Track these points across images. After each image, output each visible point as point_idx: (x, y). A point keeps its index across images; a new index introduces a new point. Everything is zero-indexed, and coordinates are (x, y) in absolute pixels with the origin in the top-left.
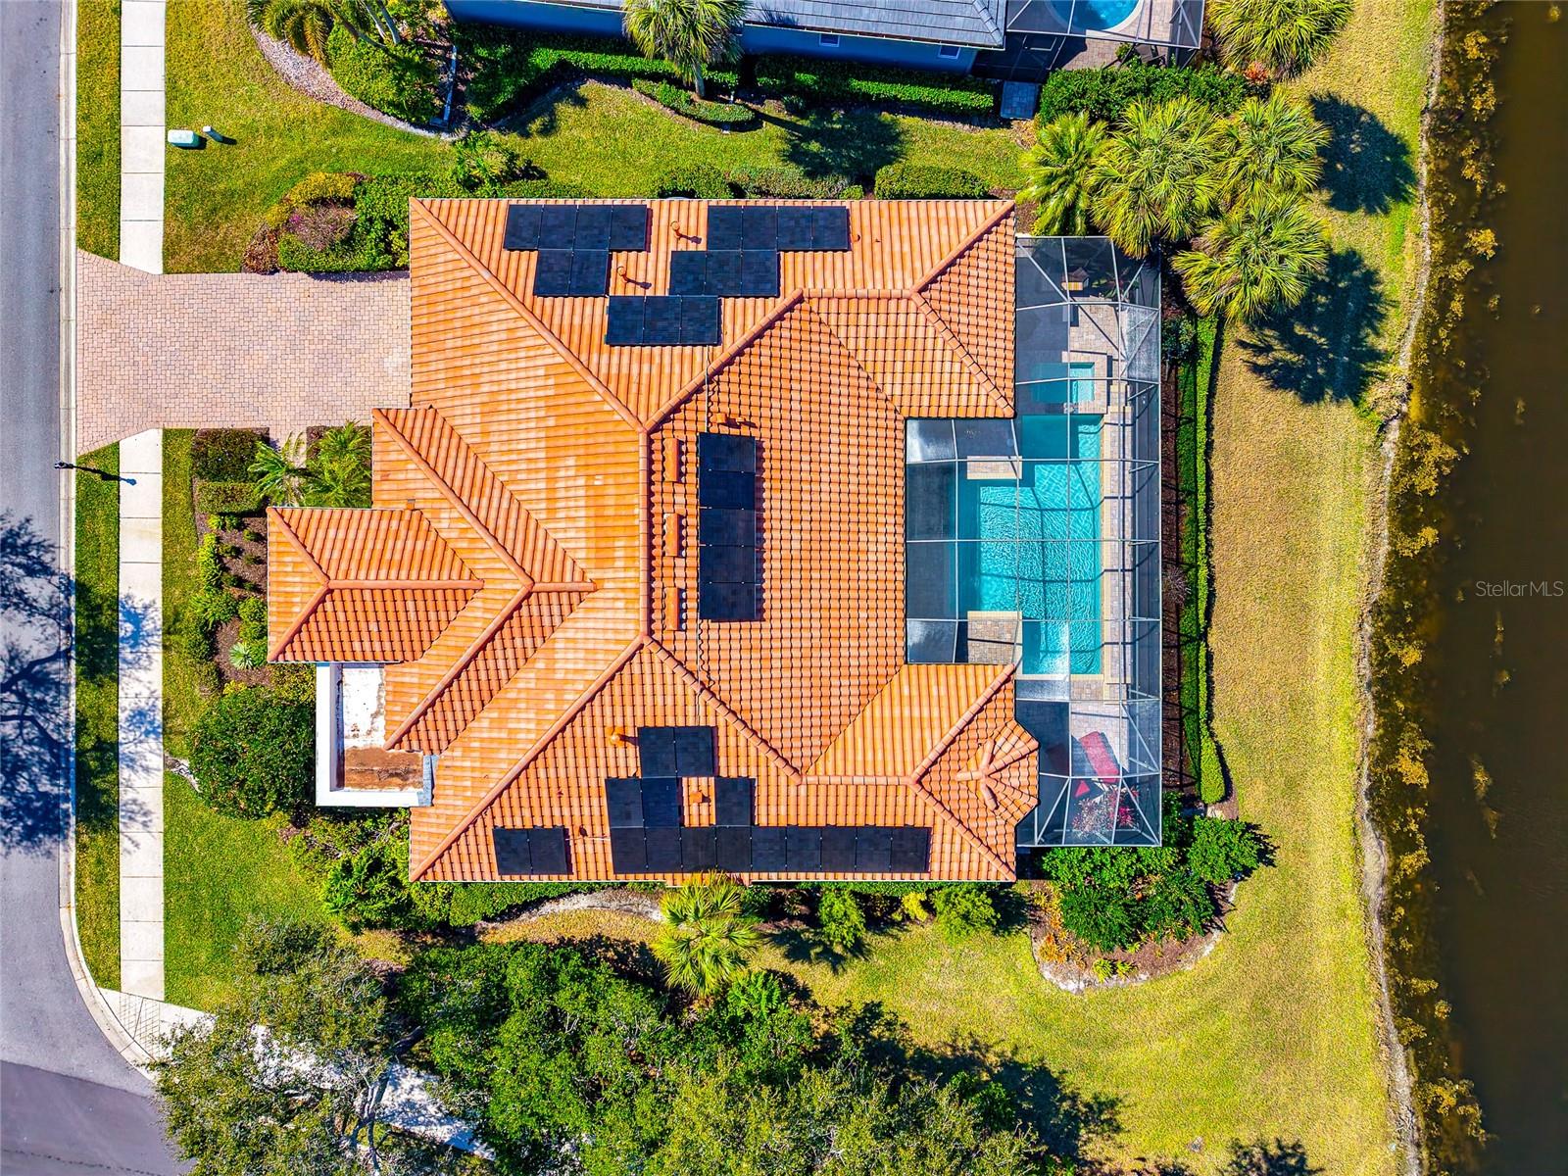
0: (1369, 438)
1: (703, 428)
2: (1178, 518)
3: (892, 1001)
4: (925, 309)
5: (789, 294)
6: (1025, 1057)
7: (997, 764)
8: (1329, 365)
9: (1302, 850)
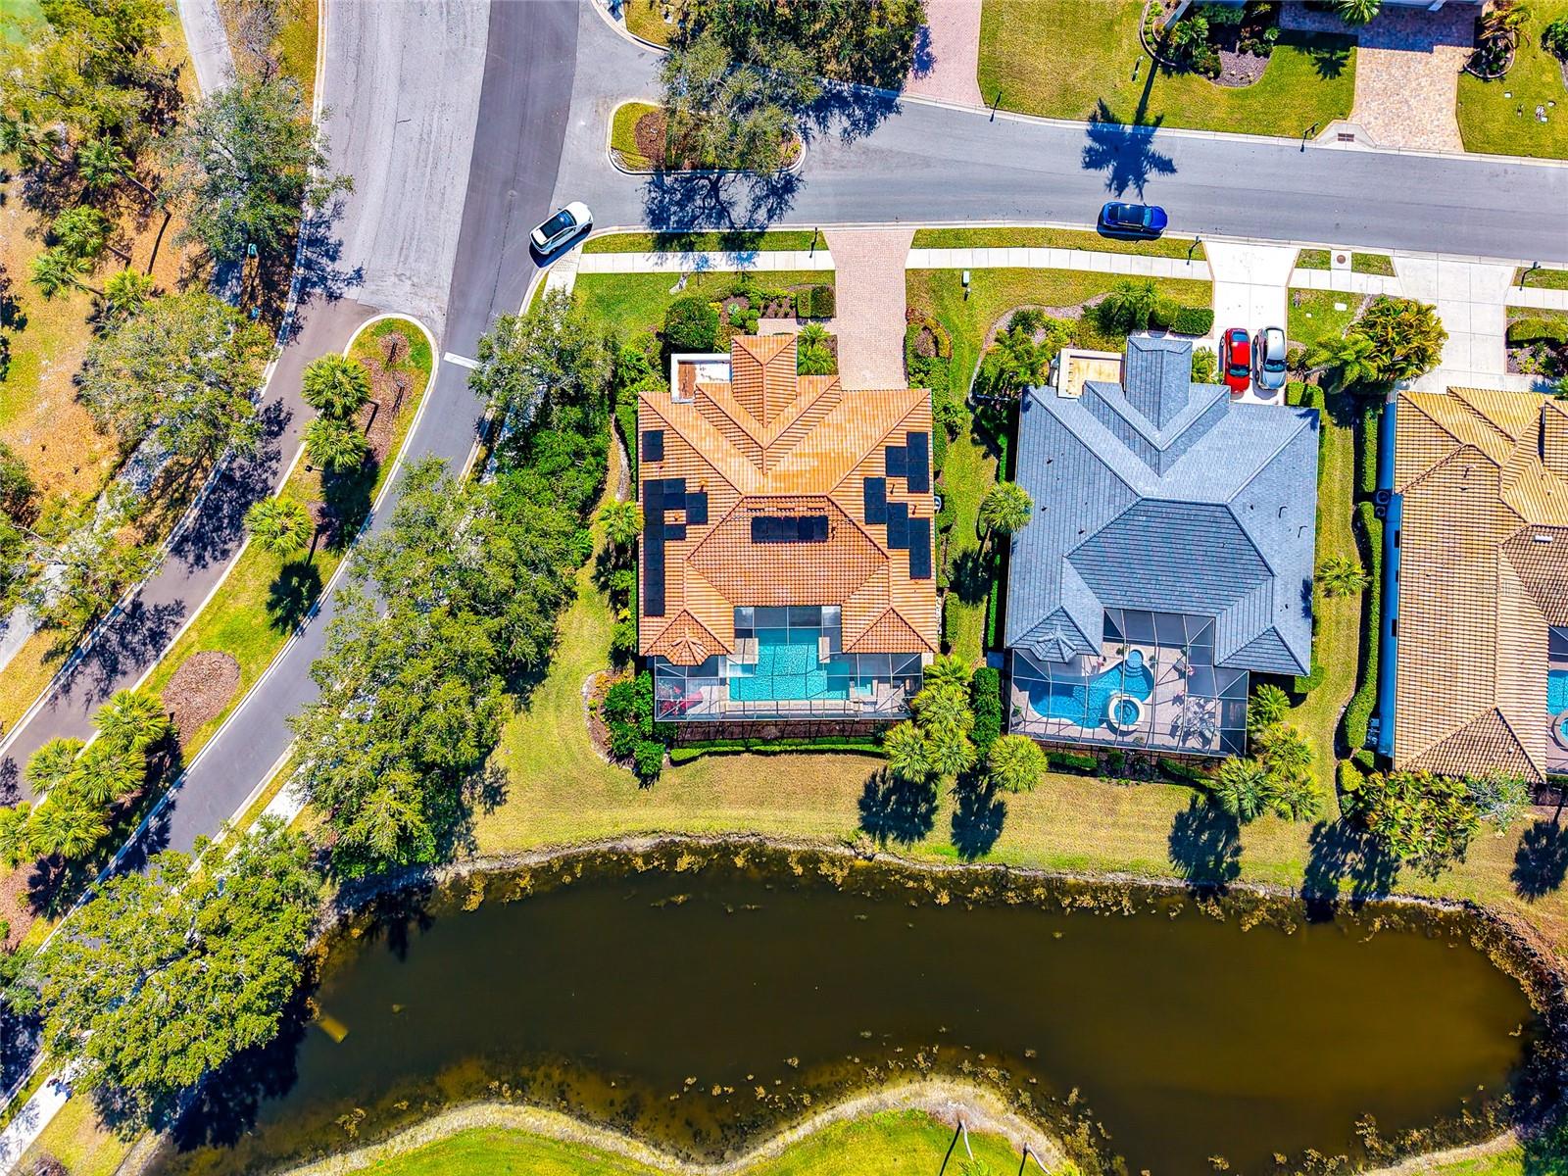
0: (844, 836)
1: (830, 518)
2: (803, 738)
3: (578, 605)
4: (885, 611)
5: (889, 554)
6: (551, 668)
7: (692, 646)
8: (877, 813)
9: (647, 802)
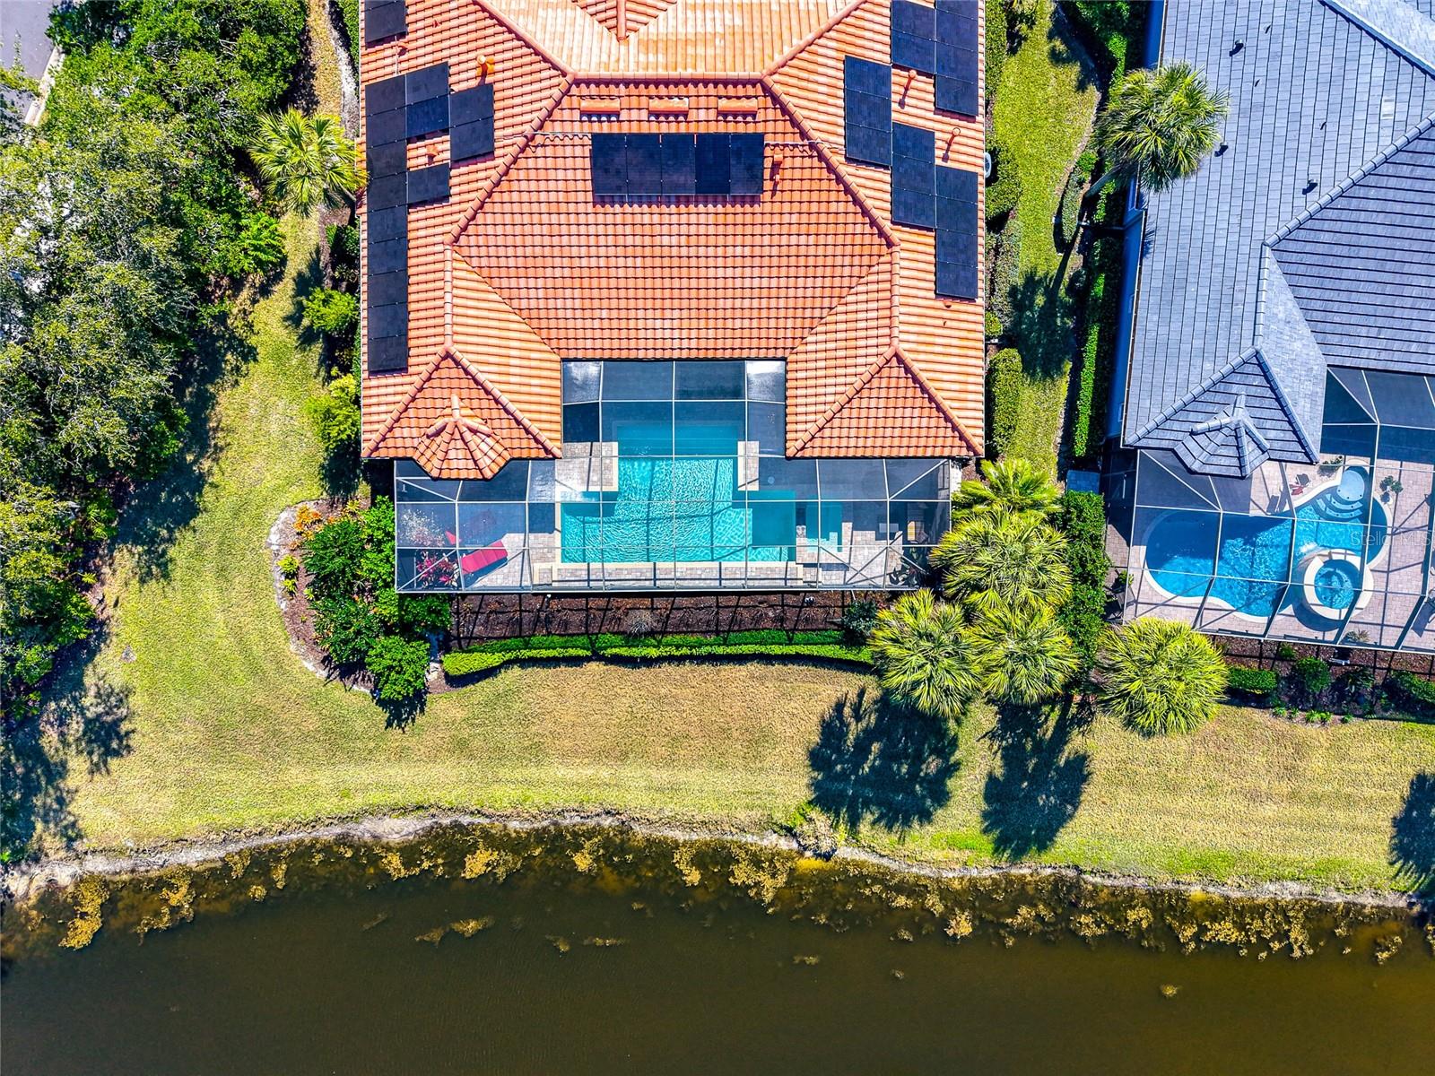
0: (779, 817)
1: (769, 139)
2: (704, 633)
4: (881, 361)
5: (896, 235)
6: (208, 495)
7: (468, 436)
8: (843, 776)
9: (401, 755)
